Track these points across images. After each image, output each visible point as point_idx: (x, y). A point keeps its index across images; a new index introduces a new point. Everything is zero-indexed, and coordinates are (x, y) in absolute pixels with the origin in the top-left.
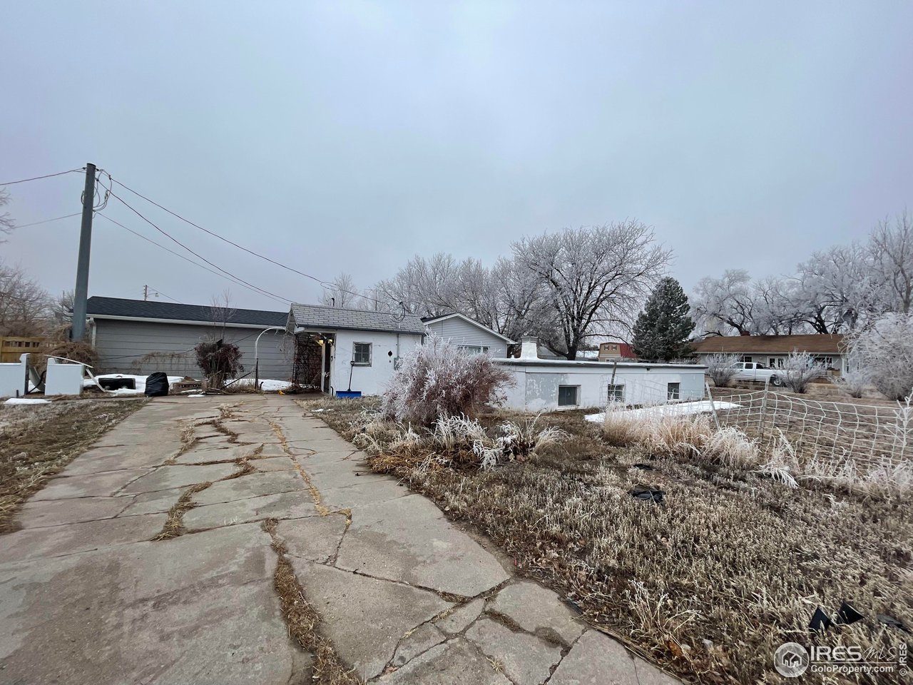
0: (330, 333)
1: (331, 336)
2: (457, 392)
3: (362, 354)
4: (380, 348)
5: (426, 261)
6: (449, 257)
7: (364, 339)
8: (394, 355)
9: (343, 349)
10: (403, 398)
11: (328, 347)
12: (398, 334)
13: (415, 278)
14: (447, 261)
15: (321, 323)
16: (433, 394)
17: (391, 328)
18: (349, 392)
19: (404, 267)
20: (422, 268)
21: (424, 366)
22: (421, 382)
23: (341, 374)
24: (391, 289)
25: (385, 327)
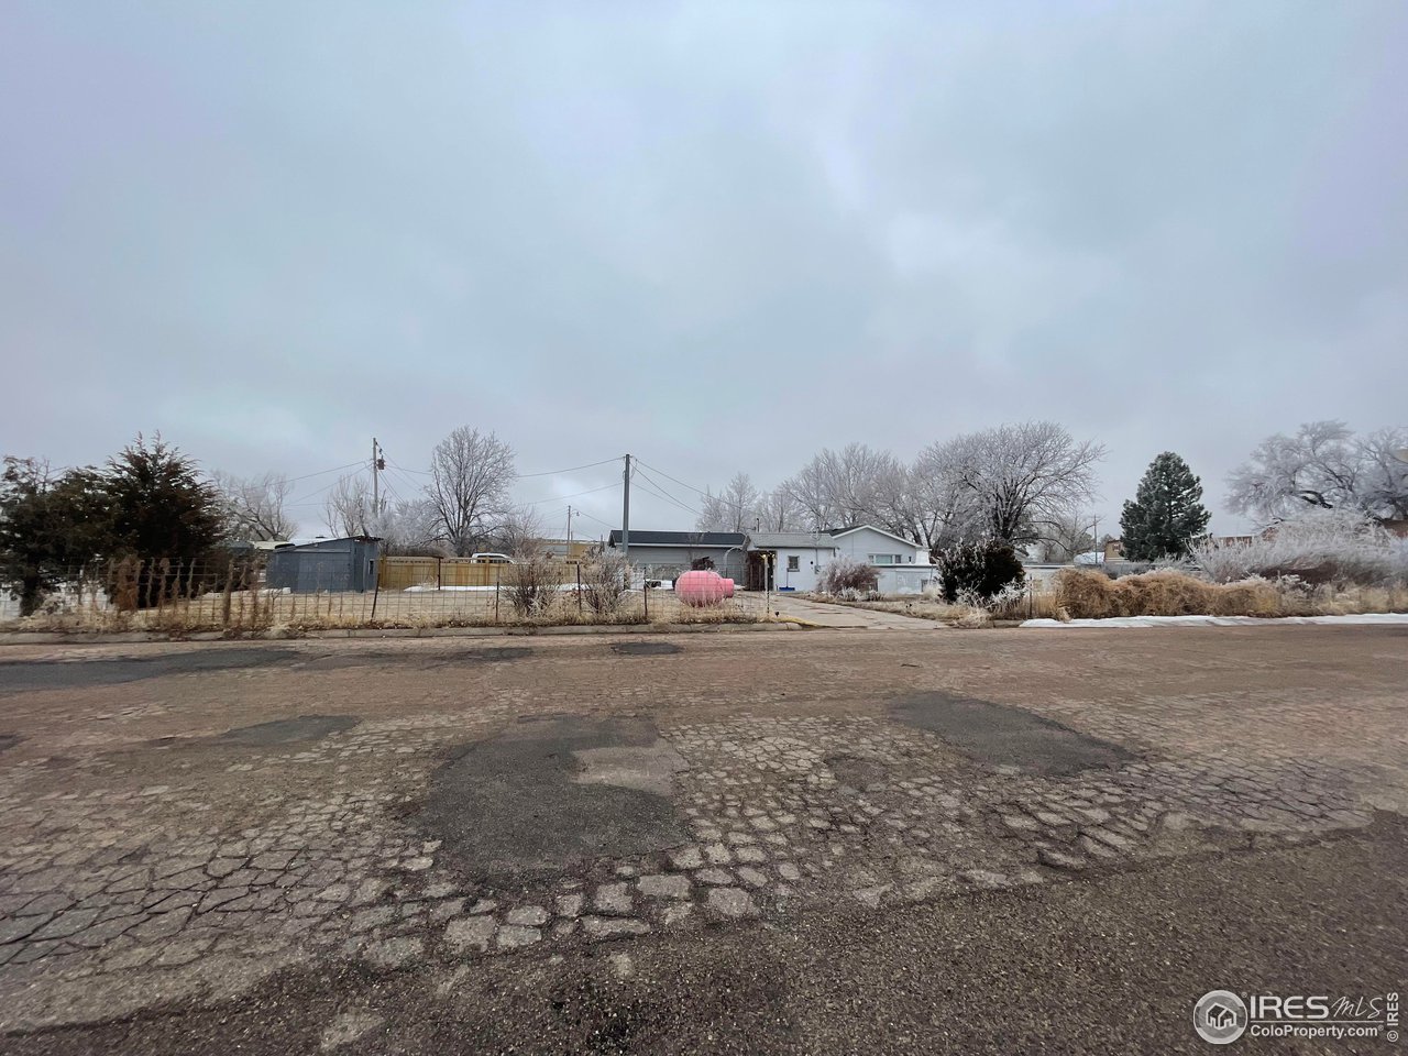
0: (772, 552)
1: (774, 552)
2: (850, 579)
3: (794, 563)
4: (805, 558)
5: (837, 455)
6: (864, 448)
7: (794, 553)
8: (815, 564)
9: (781, 561)
10: (826, 582)
11: (770, 561)
12: (816, 549)
13: (823, 477)
14: (861, 453)
15: (768, 545)
16: (839, 579)
17: (812, 545)
18: (787, 588)
19: (810, 462)
20: (831, 463)
21: (835, 568)
22: (833, 575)
23: (781, 576)
24: (796, 488)
25: (807, 545)
